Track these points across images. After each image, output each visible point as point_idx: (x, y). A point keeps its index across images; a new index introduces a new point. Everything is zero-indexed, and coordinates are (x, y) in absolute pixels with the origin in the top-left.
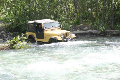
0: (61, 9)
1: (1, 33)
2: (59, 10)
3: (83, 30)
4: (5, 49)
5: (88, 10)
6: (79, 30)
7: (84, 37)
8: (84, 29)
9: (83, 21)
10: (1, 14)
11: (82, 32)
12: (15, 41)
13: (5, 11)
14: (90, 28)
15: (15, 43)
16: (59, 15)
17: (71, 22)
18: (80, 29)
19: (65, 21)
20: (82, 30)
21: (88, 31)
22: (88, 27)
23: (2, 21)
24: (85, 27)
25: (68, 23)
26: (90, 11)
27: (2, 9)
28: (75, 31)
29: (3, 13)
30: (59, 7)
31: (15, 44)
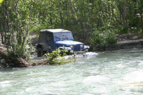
0: (103, 15)
1: (35, 46)
2: (101, 17)
3: (132, 40)
4: (44, 64)
5: (136, 16)
6: (127, 40)
7: (133, 48)
8: (133, 38)
9: (131, 28)
10: (34, 24)
11: (131, 41)
12: (54, 55)
13: (37, 20)
14: (141, 37)
15: (55, 56)
16: (102, 23)
17: (117, 30)
18: (128, 38)
19: (110, 29)
20: (130, 39)
21: (137, 41)
22: (137, 35)
23: (35, 31)
24: (134, 35)
25: (114, 31)
26: (139, 16)
27: (34, 18)
28: (121, 41)
29: (35, 22)
30: (101, 13)
31: (54, 58)
